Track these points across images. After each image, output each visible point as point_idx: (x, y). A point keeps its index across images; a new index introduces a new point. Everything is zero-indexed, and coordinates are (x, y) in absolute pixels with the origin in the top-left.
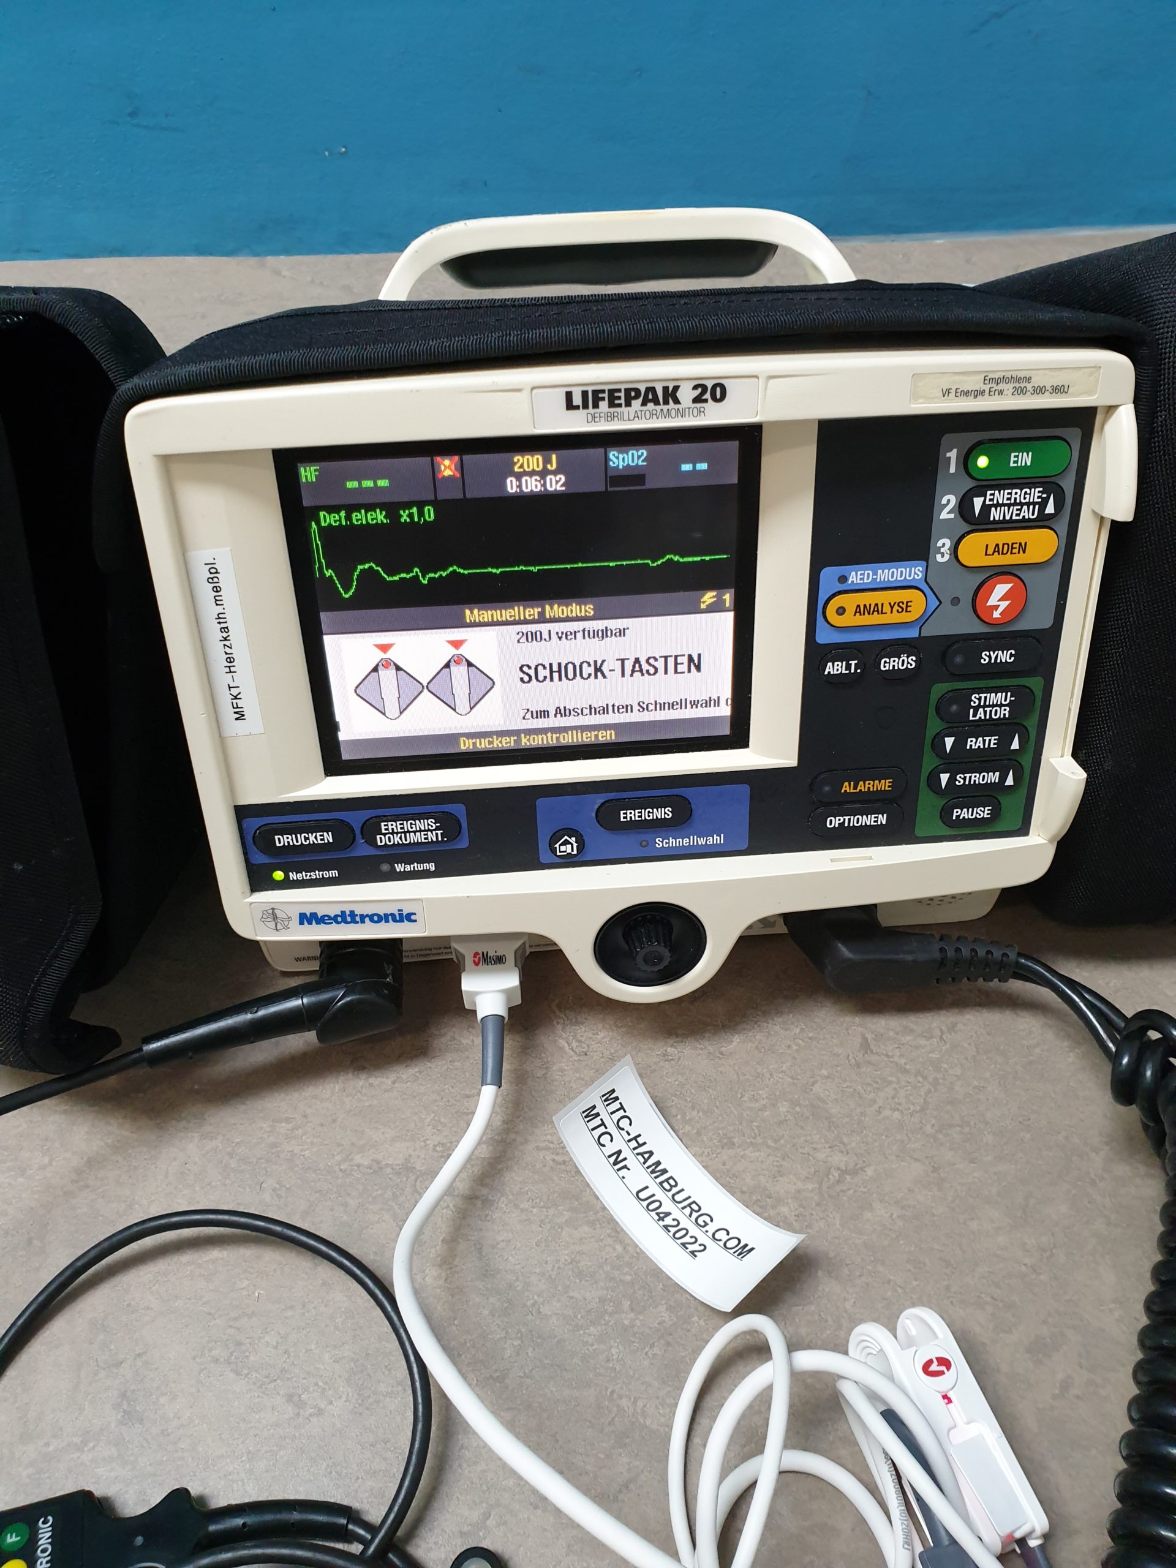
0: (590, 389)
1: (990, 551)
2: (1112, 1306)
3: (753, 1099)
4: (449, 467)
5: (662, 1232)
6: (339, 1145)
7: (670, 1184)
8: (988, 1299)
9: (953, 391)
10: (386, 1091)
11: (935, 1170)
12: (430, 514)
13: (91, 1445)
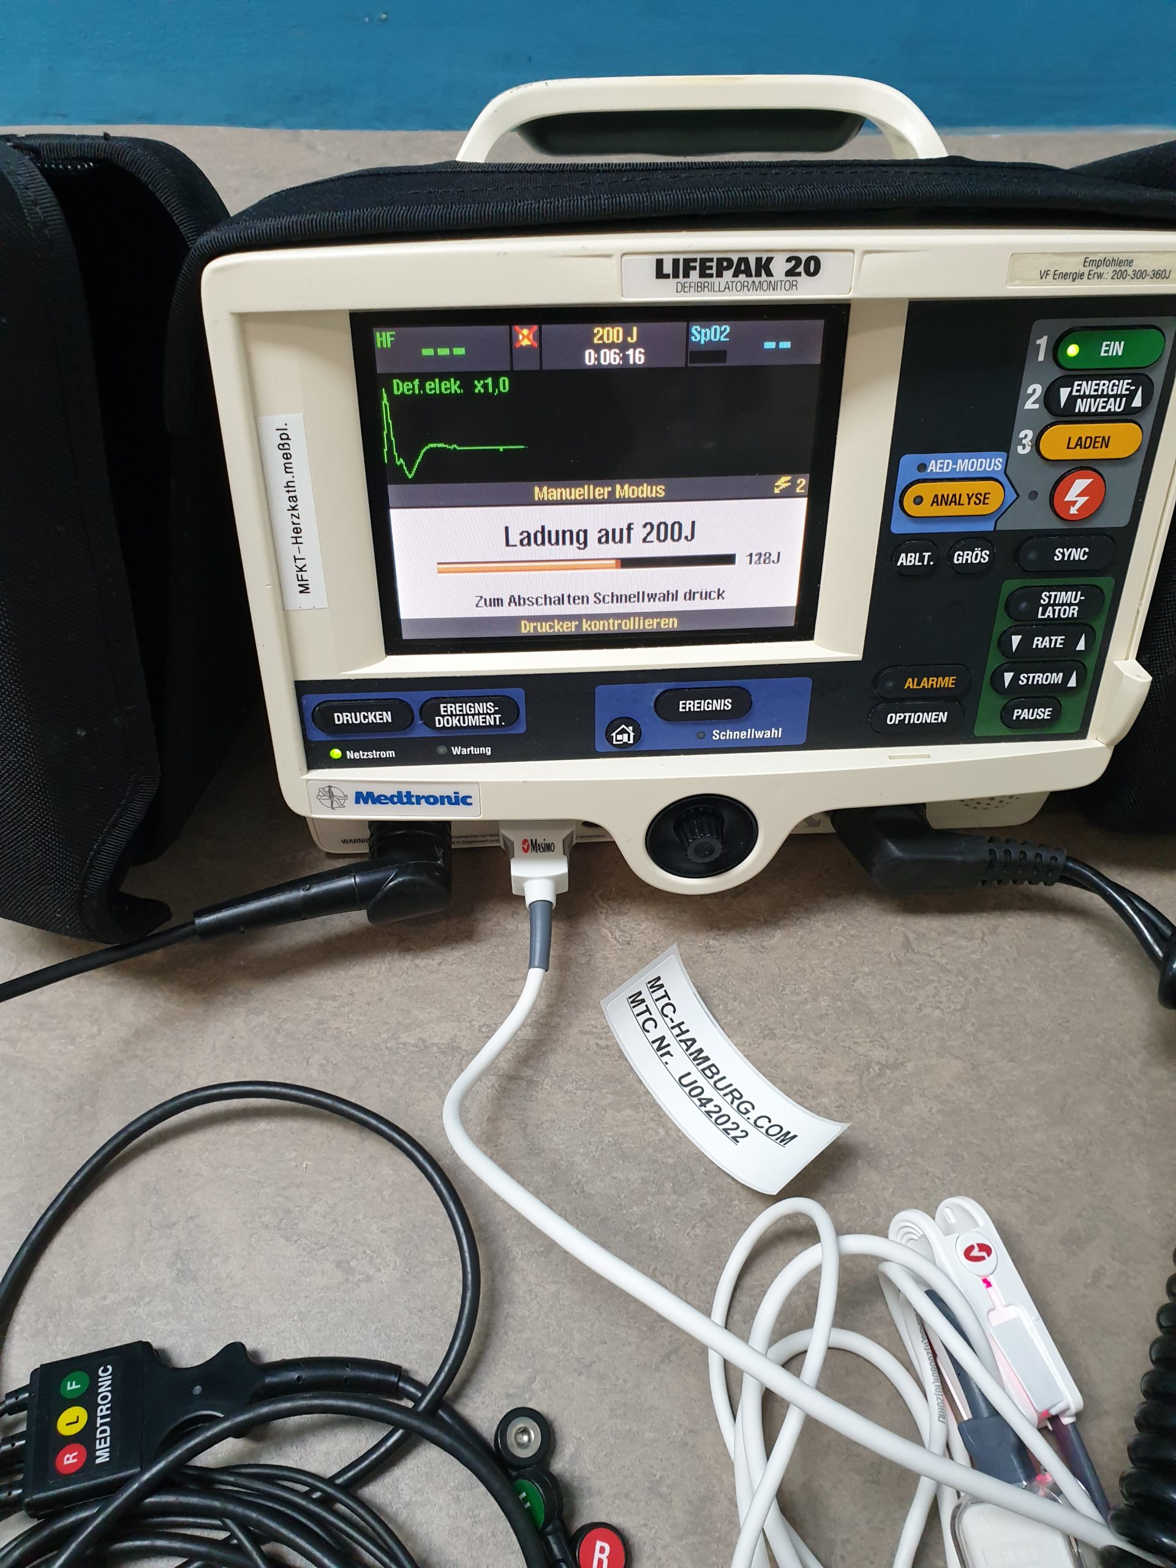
0: (681, 257)
1: (1072, 445)
2: (1145, 1202)
3: (795, 992)
4: (528, 337)
5: (705, 1118)
6: (385, 1023)
7: (712, 1071)
8: (1024, 1192)
9: (1051, 273)
10: (432, 972)
11: (975, 1067)
12: (504, 385)
13: (147, 1299)
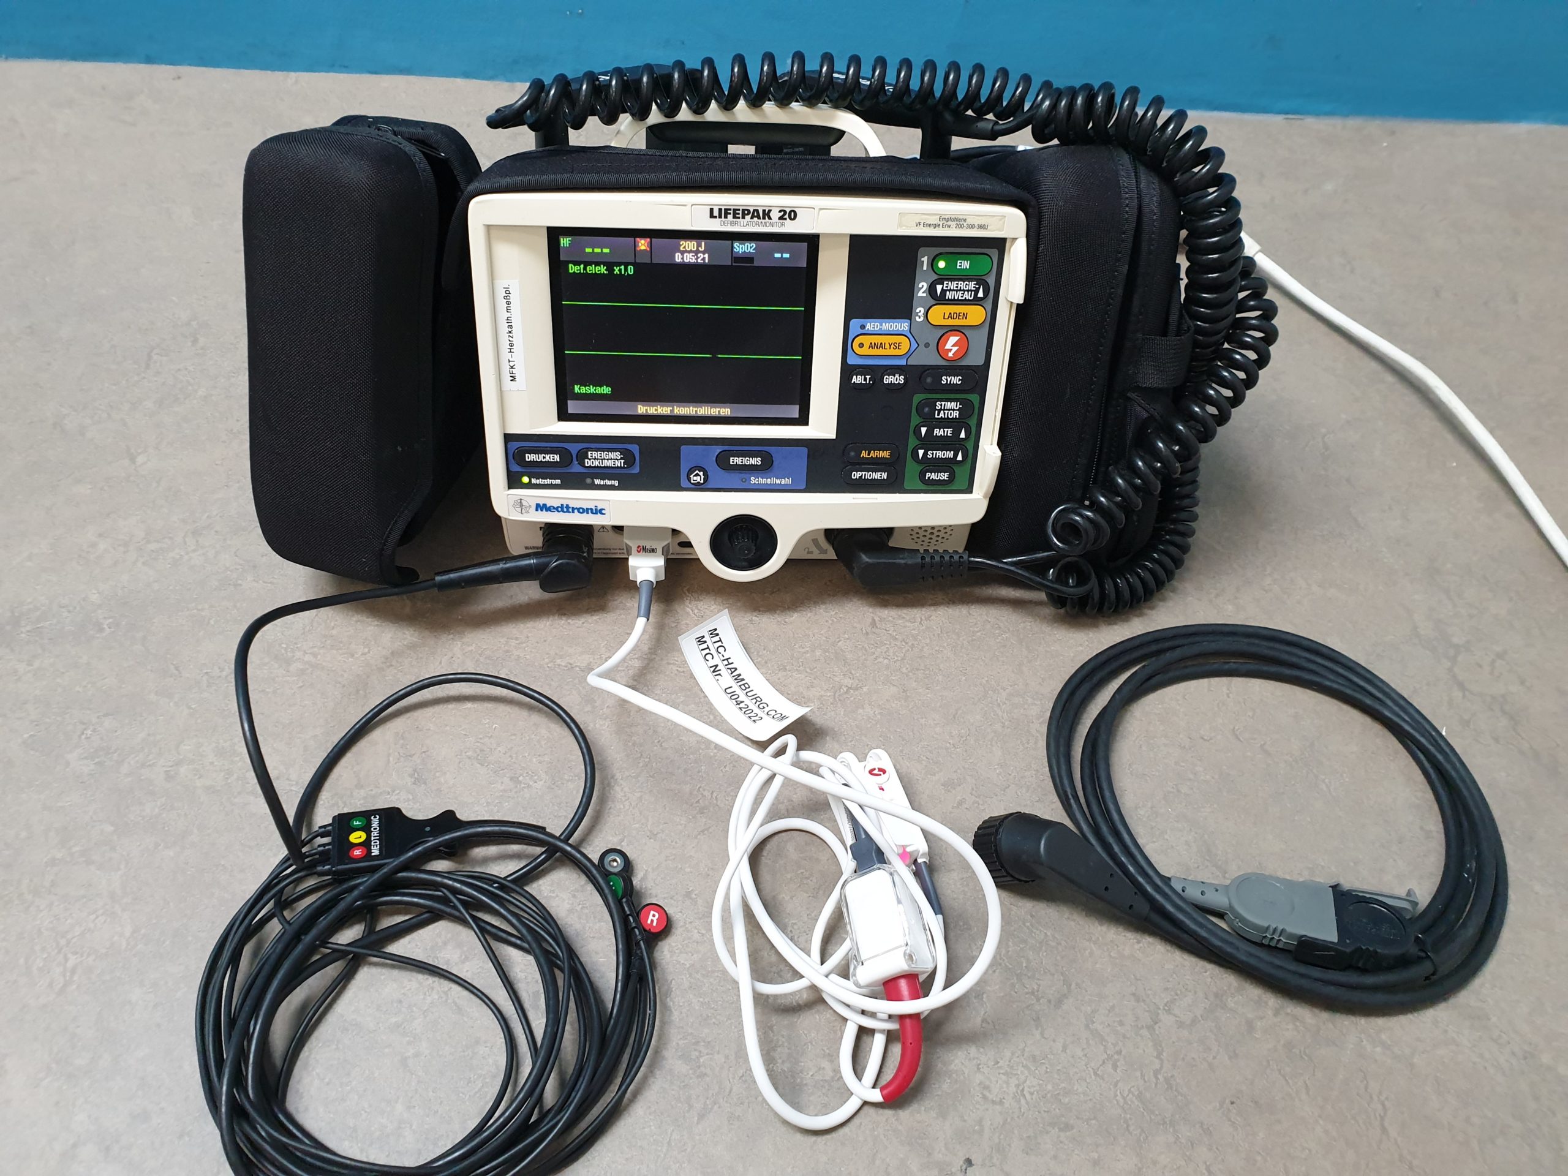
0: (723, 208)
1: (946, 317)
2: (996, 767)
3: (801, 647)
4: (644, 245)
5: (739, 711)
6: (547, 654)
7: (745, 687)
8: (925, 758)
9: (922, 224)
10: (578, 627)
11: (904, 691)
12: (631, 270)
13: (398, 792)
